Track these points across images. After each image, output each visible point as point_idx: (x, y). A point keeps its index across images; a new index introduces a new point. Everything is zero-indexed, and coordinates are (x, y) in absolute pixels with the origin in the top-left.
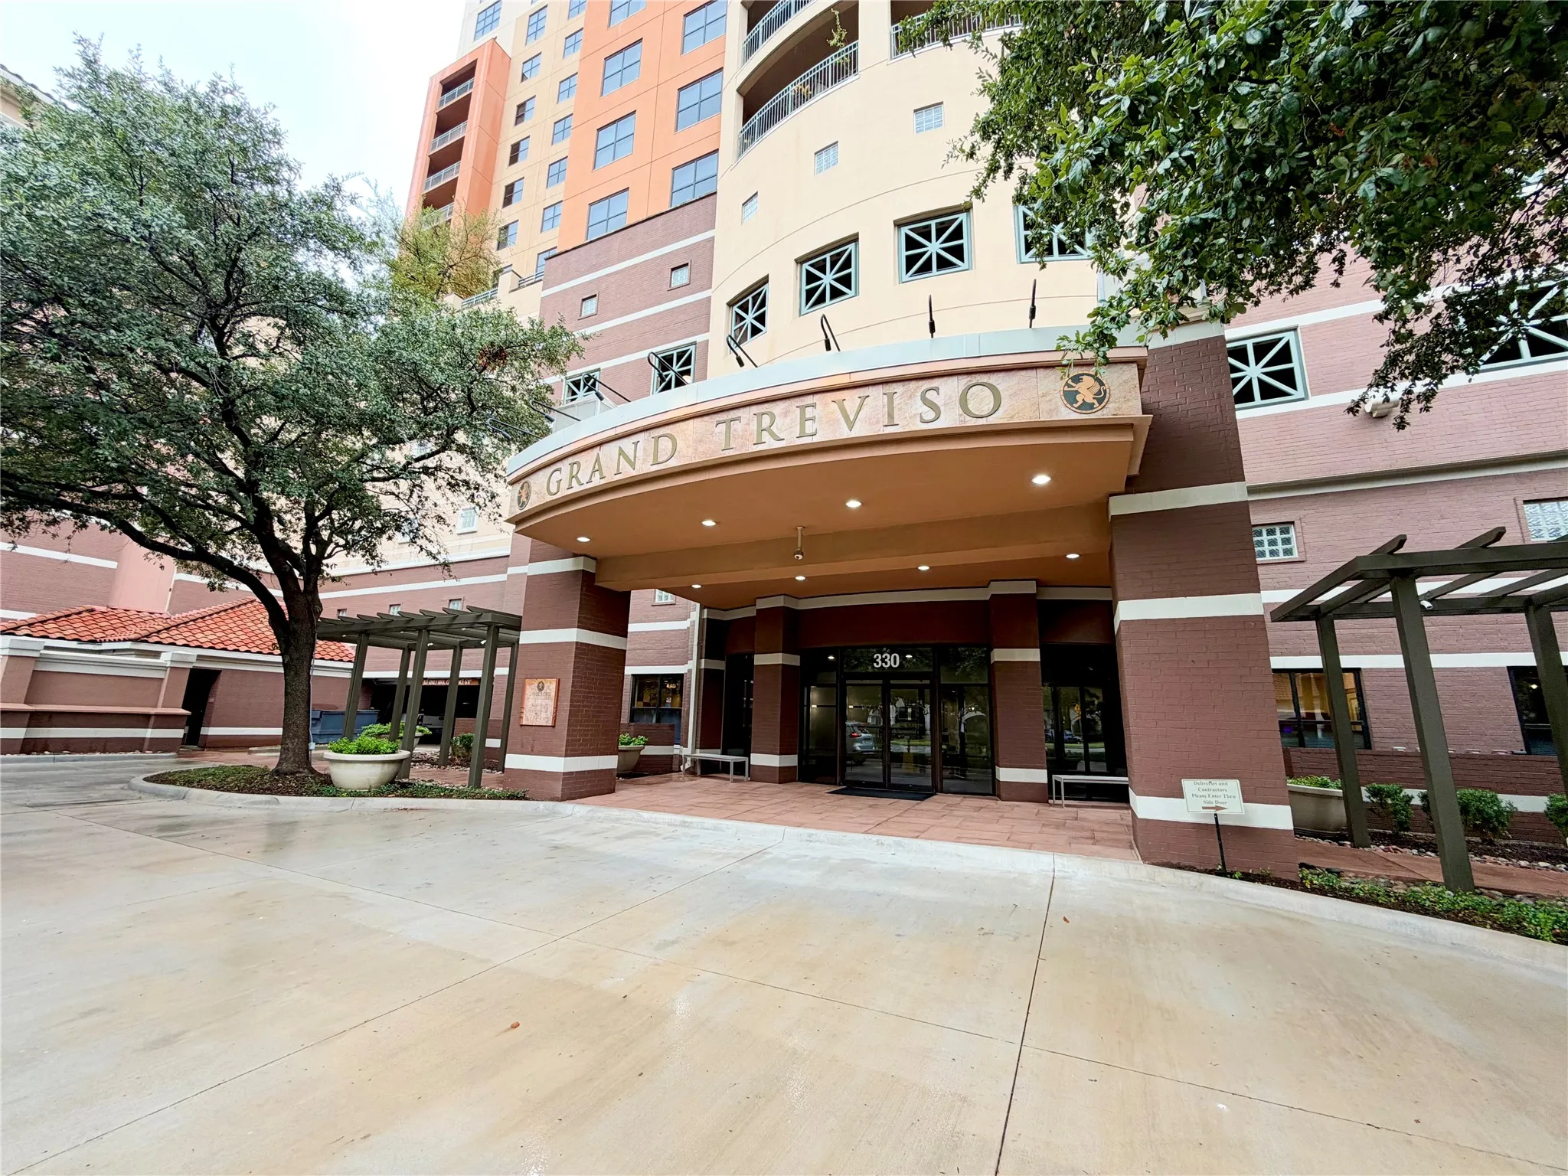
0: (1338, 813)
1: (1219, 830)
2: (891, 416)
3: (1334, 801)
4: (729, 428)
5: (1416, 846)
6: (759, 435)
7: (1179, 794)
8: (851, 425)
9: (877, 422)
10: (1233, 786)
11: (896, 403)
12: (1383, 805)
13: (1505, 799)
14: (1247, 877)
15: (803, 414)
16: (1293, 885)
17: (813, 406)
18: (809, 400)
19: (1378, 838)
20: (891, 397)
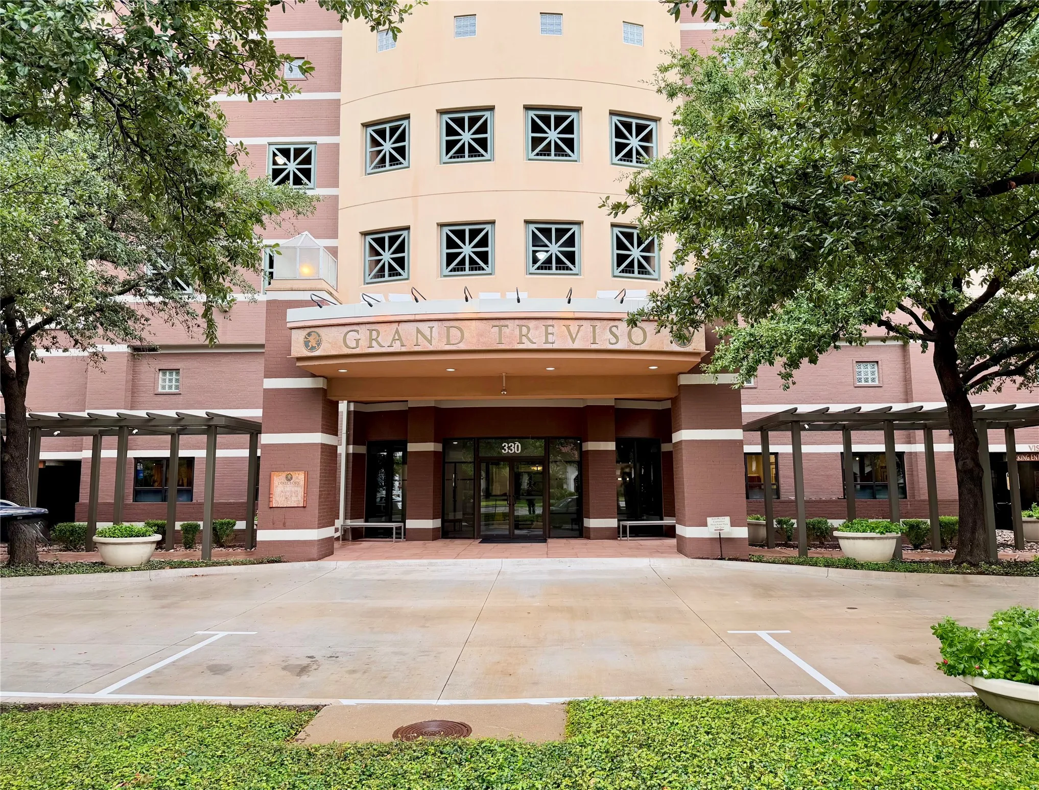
0: (763, 532)
1: (720, 540)
2: (594, 338)
3: (762, 527)
4: (500, 331)
5: (793, 547)
6: (520, 339)
7: (705, 525)
8: (573, 340)
9: (587, 341)
10: (727, 520)
11: (597, 331)
12: (782, 528)
13: (829, 521)
14: (730, 559)
15: (546, 330)
16: (747, 561)
17: (553, 326)
18: (550, 322)
19: (778, 545)
20: (594, 327)
